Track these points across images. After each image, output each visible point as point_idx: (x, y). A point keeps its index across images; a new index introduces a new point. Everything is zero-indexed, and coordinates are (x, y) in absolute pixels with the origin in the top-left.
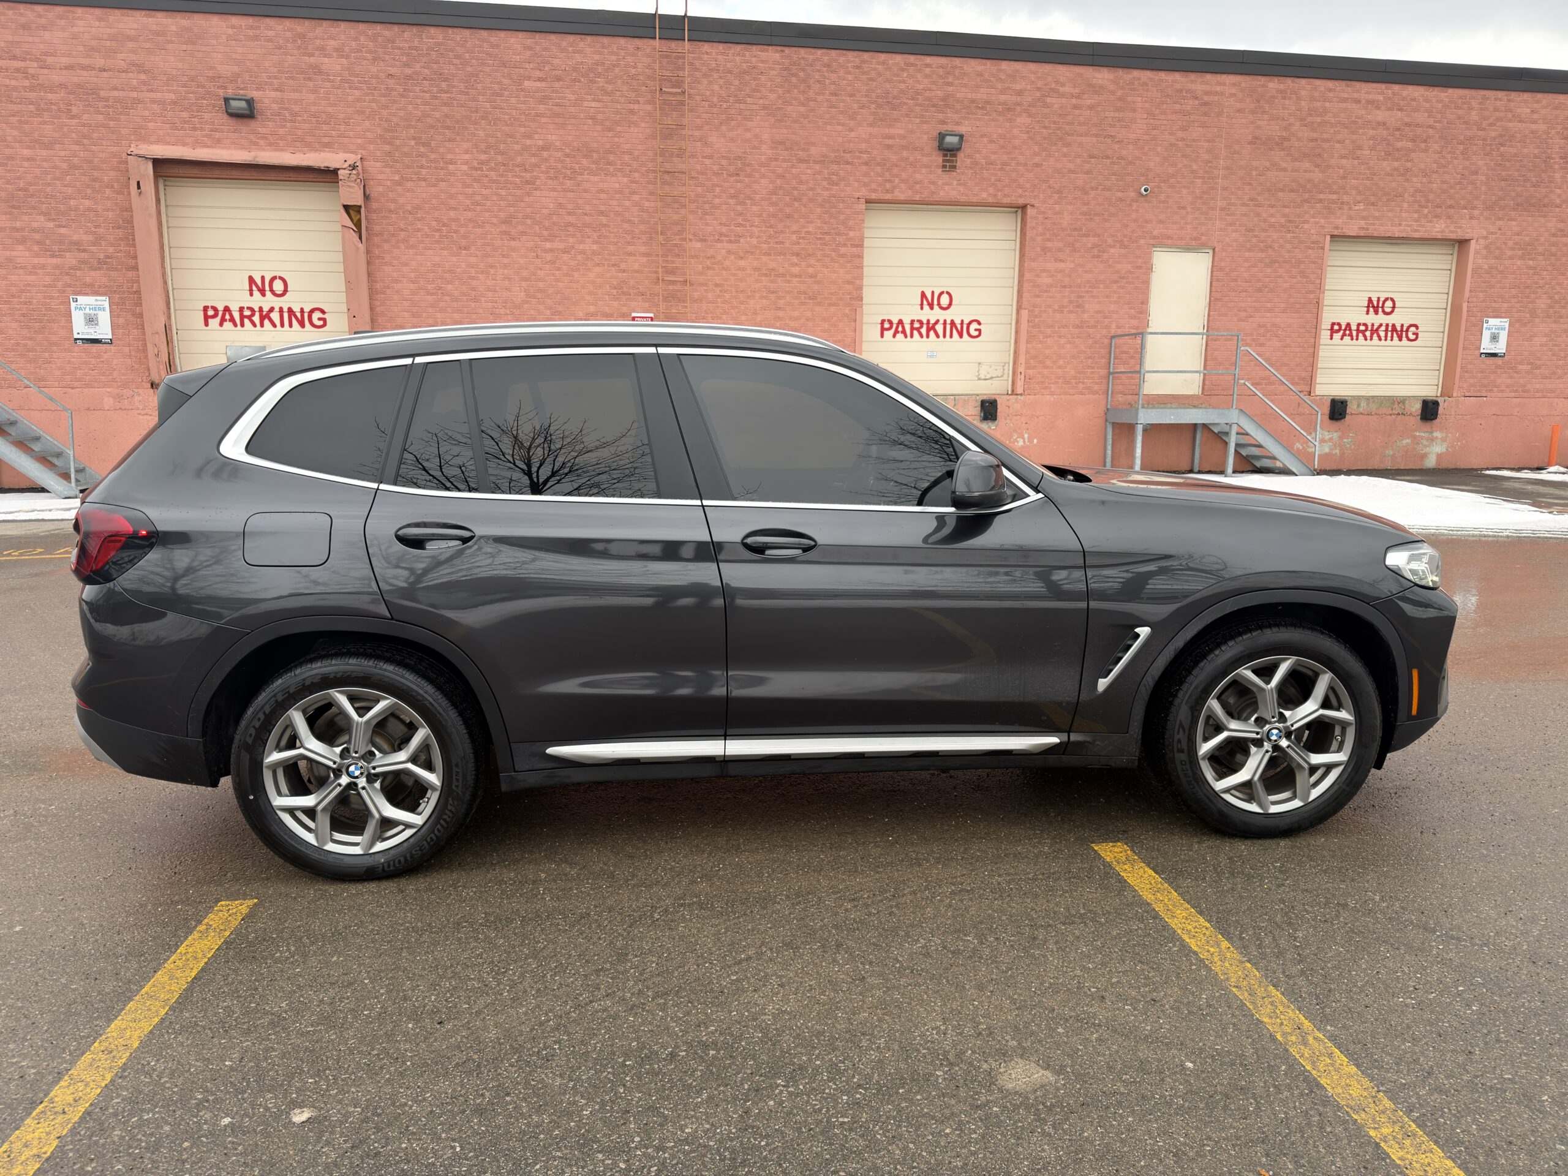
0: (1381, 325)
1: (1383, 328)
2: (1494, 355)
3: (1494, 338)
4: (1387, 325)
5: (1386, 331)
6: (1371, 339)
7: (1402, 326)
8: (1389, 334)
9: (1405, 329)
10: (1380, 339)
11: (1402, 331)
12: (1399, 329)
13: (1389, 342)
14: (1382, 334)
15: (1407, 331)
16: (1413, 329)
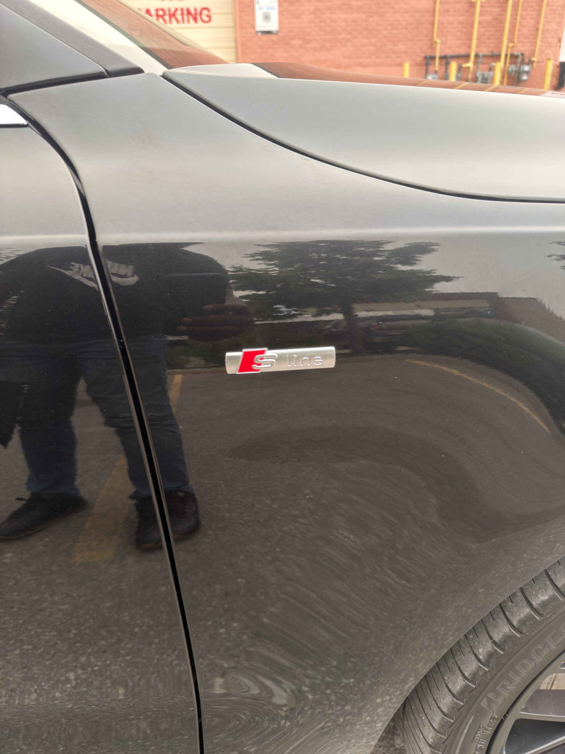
0: (176, 10)
1: (179, 12)
2: (269, 33)
3: (267, 17)
4: (182, 10)
5: (182, 14)
6: (171, 22)
7: (195, 10)
8: (185, 17)
9: (198, 12)
10: (178, 21)
11: (196, 14)
12: (193, 12)
13: (186, 25)
14: (179, 17)
15: (201, 14)
16: (205, 12)
